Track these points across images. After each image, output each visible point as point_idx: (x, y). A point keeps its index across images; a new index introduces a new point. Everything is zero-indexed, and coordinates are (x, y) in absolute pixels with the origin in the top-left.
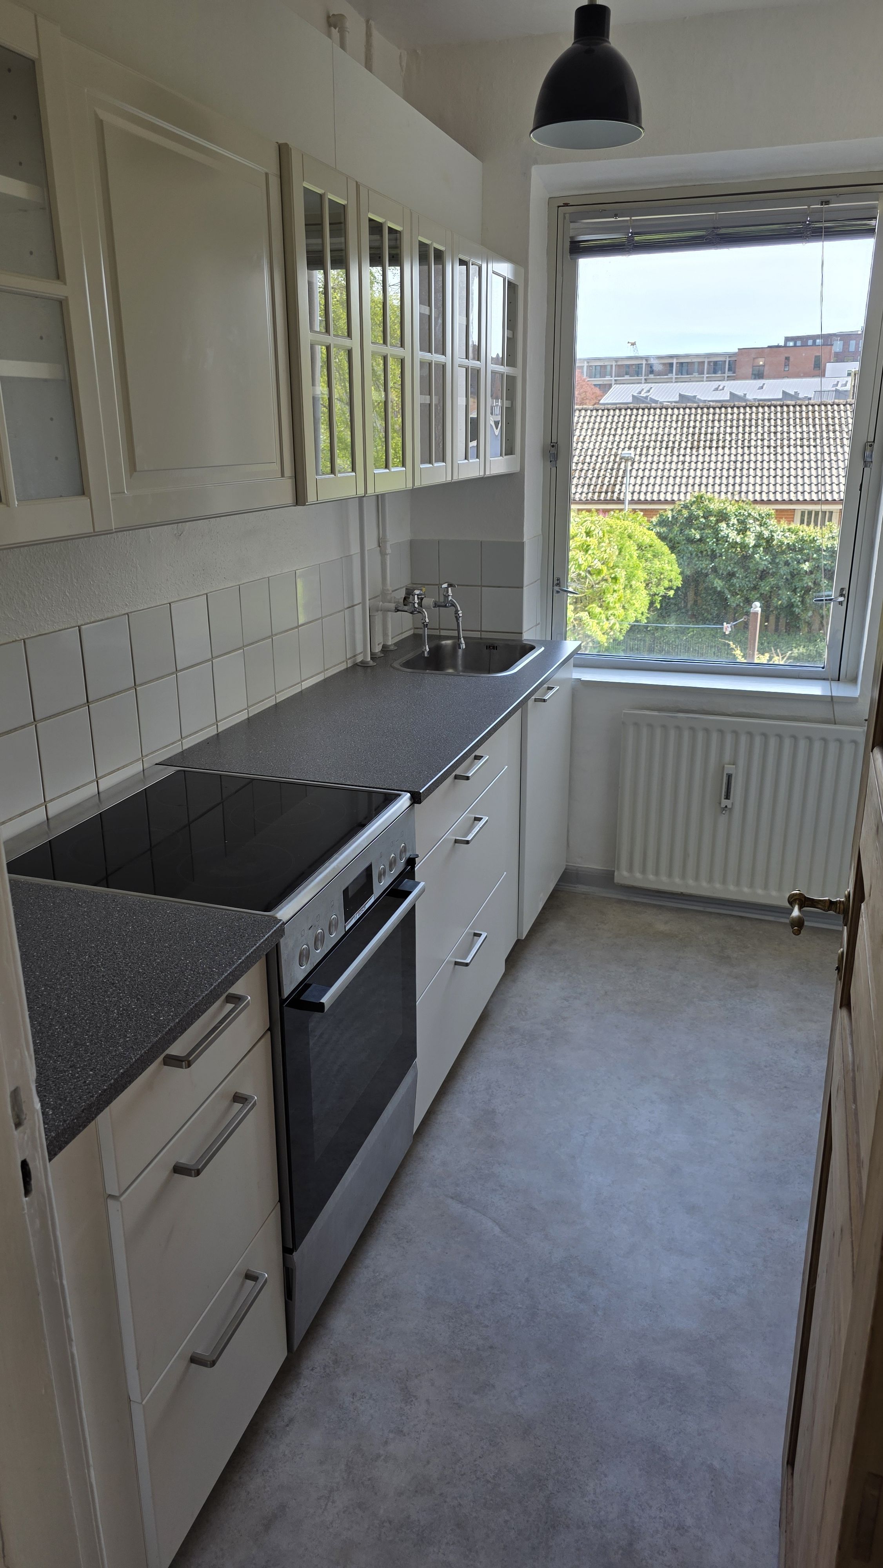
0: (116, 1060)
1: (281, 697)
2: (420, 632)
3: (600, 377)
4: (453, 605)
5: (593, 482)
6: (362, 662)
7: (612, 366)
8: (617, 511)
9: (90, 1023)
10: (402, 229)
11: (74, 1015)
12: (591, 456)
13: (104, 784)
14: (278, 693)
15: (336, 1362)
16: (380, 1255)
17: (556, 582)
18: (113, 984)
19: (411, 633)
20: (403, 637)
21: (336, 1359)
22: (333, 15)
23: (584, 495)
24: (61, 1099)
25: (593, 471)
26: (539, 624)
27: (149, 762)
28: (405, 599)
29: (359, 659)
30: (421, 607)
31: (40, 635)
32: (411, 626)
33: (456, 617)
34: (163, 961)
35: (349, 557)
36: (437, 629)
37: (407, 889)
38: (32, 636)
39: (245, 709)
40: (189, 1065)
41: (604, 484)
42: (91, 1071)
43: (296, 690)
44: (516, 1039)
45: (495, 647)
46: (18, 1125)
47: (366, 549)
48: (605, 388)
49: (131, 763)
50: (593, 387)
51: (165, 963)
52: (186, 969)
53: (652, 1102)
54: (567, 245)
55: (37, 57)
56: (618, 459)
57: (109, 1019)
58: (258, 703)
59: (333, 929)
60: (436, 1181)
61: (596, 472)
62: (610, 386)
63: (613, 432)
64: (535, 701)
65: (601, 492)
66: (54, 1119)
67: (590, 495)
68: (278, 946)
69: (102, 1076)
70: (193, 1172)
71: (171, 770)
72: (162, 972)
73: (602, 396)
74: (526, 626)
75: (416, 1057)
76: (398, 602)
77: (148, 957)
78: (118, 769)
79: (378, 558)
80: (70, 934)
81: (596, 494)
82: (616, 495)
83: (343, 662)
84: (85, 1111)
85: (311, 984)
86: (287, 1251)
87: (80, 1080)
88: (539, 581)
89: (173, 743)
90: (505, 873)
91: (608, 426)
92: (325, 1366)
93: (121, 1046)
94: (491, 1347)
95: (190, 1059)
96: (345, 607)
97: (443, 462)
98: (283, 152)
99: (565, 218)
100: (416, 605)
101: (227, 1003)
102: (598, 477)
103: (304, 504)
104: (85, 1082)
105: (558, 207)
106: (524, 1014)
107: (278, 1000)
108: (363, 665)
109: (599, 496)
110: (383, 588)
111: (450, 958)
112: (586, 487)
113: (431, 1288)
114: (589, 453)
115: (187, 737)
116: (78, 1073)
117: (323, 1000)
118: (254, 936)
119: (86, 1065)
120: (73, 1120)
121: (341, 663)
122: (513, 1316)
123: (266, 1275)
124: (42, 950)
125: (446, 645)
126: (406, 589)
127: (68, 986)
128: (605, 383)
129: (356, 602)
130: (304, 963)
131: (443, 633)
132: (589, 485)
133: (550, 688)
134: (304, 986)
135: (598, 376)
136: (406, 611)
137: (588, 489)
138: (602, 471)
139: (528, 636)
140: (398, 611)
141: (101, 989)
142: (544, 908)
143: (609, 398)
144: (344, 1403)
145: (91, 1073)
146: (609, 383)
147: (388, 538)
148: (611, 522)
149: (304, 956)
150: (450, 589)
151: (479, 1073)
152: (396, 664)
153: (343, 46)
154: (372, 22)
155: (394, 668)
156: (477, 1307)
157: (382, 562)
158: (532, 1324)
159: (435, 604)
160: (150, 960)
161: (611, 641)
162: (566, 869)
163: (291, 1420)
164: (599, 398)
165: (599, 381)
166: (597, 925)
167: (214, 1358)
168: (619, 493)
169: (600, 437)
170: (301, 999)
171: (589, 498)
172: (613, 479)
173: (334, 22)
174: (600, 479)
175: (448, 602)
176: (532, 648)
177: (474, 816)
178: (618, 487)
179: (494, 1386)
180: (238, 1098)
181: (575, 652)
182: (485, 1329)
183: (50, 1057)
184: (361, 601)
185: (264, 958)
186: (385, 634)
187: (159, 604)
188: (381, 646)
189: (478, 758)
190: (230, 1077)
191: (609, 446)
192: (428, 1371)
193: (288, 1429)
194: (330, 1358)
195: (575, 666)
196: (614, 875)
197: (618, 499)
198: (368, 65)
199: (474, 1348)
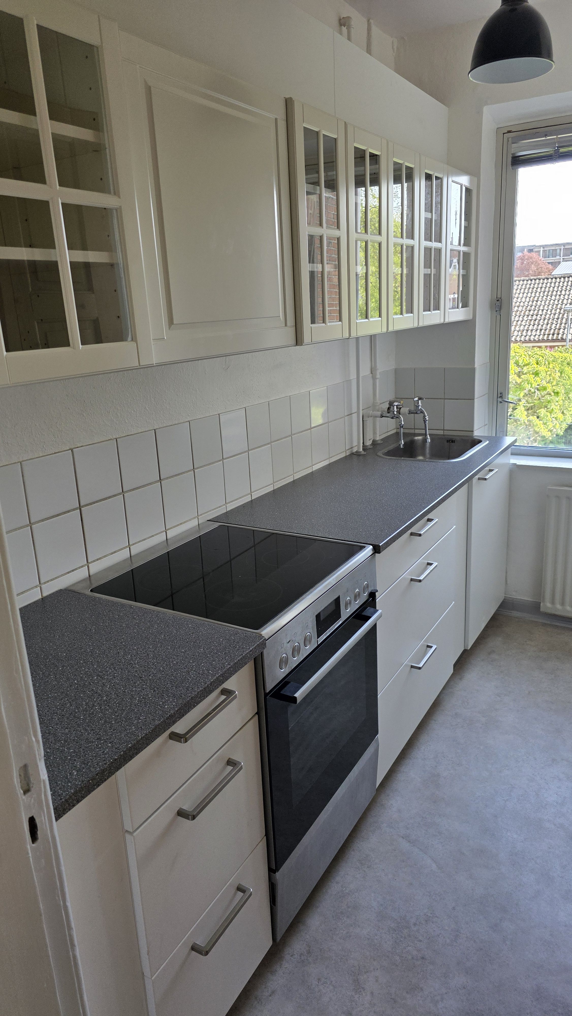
0: (128, 736)
1: (297, 476)
2: (398, 430)
3: (552, 257)
4: (422, 412)
5: (544, 328)
6: (357, 452)
7: (560, 249)
8: (561, 347)
9: (119, 707)
10: (380, 153)
11: (110, 699)
12: (543, 310)
13: (171, 534)
14: (295, 473)
15: (309, 952)
16: (348, 874)
17: (499, 395)
18: (141, 677)
19: (395, 431)
20: (388, 435)
21: (309, 950)
22: (343, 18)
23: (537, 336)
24: (84, 764)
25: (544, 320)
26: (487, 424)
27: (202, 520)
28: (389, 408)
29: (355, 450)
30: (400, 414)
31: (128, 436)
32: (394, 427)
33: (424, 420)
34: (177, 663)
35: (349, 382)
36: (413, 429)
37: (369, 615)
38: (122, 436)
39: (272, 484)
40: (186, 741)
41: (551, 329)
42: (110, 743)
43: (309, 471)
44: (459, 723)
45: (453, 441)
46: (26, 791)
47: (361, 376)
48: (555, 264)
49: (190, 520)
50: (547, 264)
51: (179, 664)
52: (192, 670)
53: (560, 780)
54: (510, 159)
55: (100, 44)
56: (562, 312)
57: (132, 705)
58: (281, 480)
59: (307, 643)
60: (392, 823)
61: (546, 321)
62: (559, 263)
63: (559, 293)
64: (479, 480)
65: (549, 334)
66: (76, 779)
67: (541, 336)
68: (262, 654)
69: (116, 748)
70: (190, 817)
71: (216, 525)
72: (175, 671)
73: (553, 270)
74: (476, 427)
75: (377, 732)
76: (384, 411)
77: (169, 659)
78: (181, 524)
79: (371, 381)
80: (123, 638)
81: (546, 336)
82: (560, 336)
83: (343, 452)
84: (99, 774)
85: (290, 682)
86: (272, 871)
87: (101, 750)
88: (487, 395)
89: (220, 507)
90: (454, 602)
91: (556, 289)
92: (301, 954)
93: (134, 726)
94: (423, 958)
95: (187, 736)
96: (346, 414)
97: (411, 313)
98: (288, 103)
99: (508, 141)
100: (395, 413)
101: (222, 695)
102: (547, 324)
103: (302, 345)
104: (104, 752)
105: (504, 134)
106: (466, 704)
107: (263, 694)
108: (357, 454)
109: (548, 337)
110: (373, 402)
111: (407, 662)
112: (539, 331)
113: (382, 905)
114: (541, 308)
115: (230, 502)
116: (101, 744)
117: (296, 695)
118: (242, 648)
119: (107, 739)
120: (89, 781)
121: (342, 453)
122: (441, 935)
123: (251, 890)
124: (103, 649)
125: (418, 440)
126: (390, 402)
127: (111, 677)
128: (555, 261)
129: (353, 412)
130: (283, 667)
131: (417, 431)
132: (541, 330)
133: (491, 470)
134: (284, 683)
135: (551, 256)
136: (388, 417)
137: (540, 332)
138: (551, 320)
139: (477, 433)
140: (383, 417)
141: (132, 681)
142: (487, 627)
143: (558, 272)
144: (312, 985)
145: (110, 745)
146: (559, 261)
147: (378, 367)
148: (557, 354)
149: (283, 662)
150: (420, 401)
151: (430, 746)
152: (380, 454)
153: (349, 39)
154: (371, 21)
155: (377, 456)
156: (415, 924)
157: (373, 384)
158: (455, 944)
159: (409, 411)
160: (170, 661)
161: (555, 436)
162: (504, 599)
163: (273, 992)
164: (551, 271)
165: (551, 260)
166: (526, 641)
167: (208, 950)
168: (563, 335)
169: (549, 297)
170: (281, 692)
171: (540, 339)
172: (558, 325)
173: (343, 22)
174: (549, 325)
175: (419, 410)
176: (480, 441)
177: (427, 562)
178: (562, 330)
179: (422, 989)
180: (230, 762)
181: (512, 444)
182: (419, 943)
183: (86, 730)
184: (356, 411)
185: (252, 662)
186: (375, 433)
187: (211, 415)
188: (371, 441)
189: (429, 520)
190: (224, 747)
191: (556, 302)
192: (374, 969)
193: (270, 998)
194: (305, 948)
195: (512, 454)
196: (540, 605)
197: (562, 338)
198: (369, 51)
199: (410, 957)
